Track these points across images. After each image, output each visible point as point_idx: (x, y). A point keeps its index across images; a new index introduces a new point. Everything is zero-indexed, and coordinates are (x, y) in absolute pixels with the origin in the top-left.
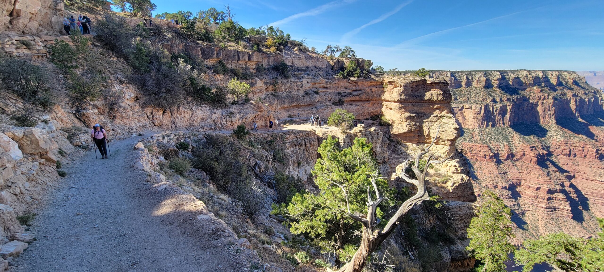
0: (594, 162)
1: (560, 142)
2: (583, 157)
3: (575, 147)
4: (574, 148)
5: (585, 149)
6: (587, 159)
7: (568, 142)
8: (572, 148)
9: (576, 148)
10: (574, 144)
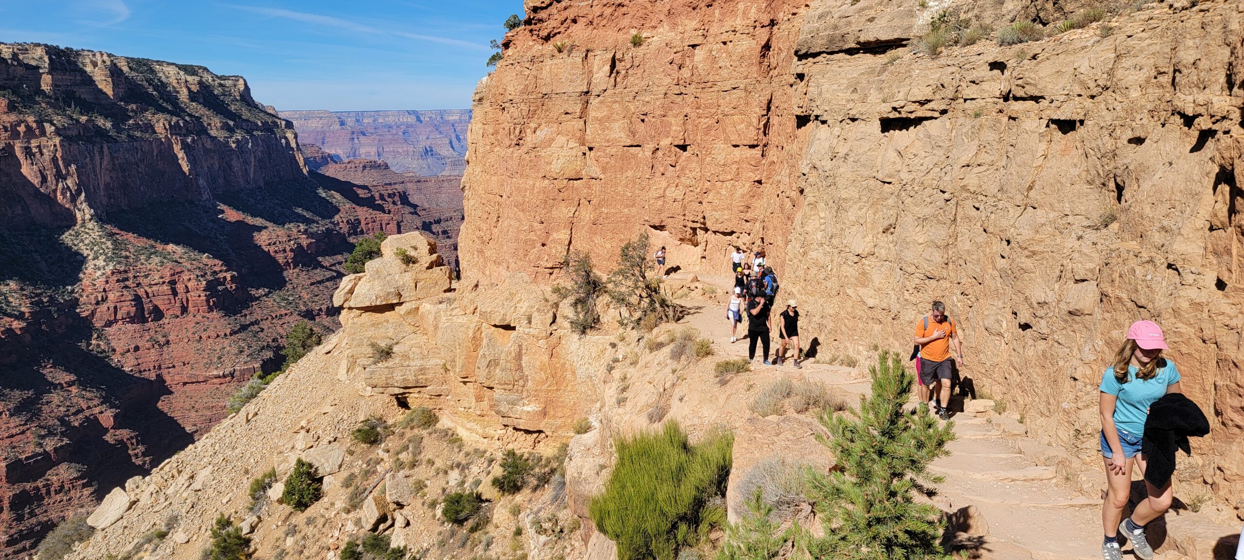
0: (206, 323)
1: (103, 279)
2: (179, 313)
3: (150, 285)
4: (149, 290)
5: (180, 287)
6: (191, 316)
7: (130, 275)
8: (141, 292)
9: (155, 288)
10: (146, 276)
